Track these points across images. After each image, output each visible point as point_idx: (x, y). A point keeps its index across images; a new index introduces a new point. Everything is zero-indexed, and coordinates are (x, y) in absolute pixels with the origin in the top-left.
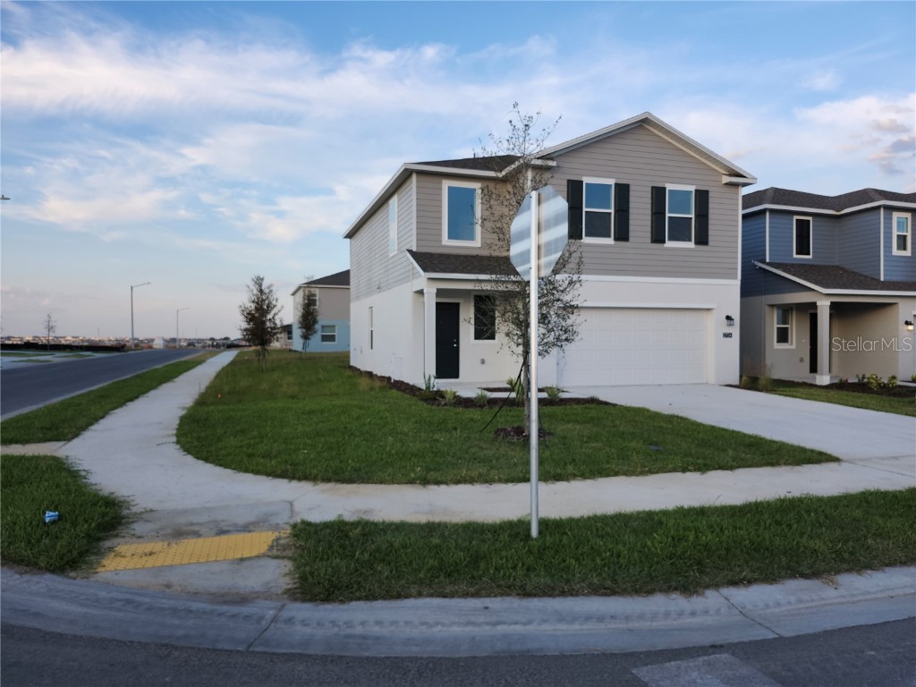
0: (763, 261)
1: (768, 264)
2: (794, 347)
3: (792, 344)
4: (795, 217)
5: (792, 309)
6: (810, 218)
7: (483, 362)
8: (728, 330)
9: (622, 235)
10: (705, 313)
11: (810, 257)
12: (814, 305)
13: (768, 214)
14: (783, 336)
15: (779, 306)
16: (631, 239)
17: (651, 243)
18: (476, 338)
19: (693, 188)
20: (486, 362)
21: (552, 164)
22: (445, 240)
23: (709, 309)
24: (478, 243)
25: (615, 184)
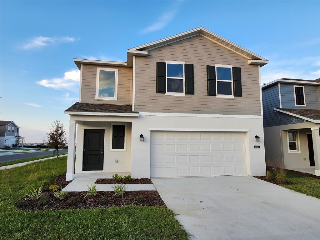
0: (279, 108)
1: (282, 109)
2: (300, 152)
3: (298, 151)
4: (295, 86)
5: (297, 132)
6: (303, 87)
8: (257, 144)
9: (190, 91)
10: (243, 134)
11: (305, 106)
12: (309, 130)
13: (279, 84)
14: (293, 146)
15: (290, 131)
16: (195, 93)
17: (208, 95)
18: (113, 148)
19: (231, 67)
20: (118, 161)
21: (146, 53)
22: (97, 97)
23: (245, 132)
24: (115, 98)
25: (185, 64)
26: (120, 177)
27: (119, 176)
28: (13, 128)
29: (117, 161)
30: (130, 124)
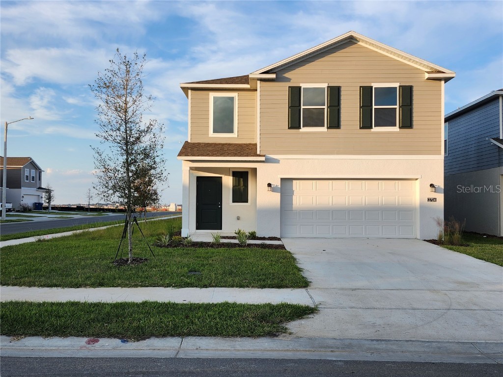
0: (497, 139)
8: (433, 196)
13: (501, 99)
16: (342, 127)
17: (360, 128)
18: (234, 201)
19: (397, 85)
20: (241, 218)
21: (273, 76)
22: (211, 134)
23: (416, 179)
24: (235, 135)
25: (328, 87)
26: (244, 233)
27: (242, 231)
28: (33, 171)
29: (238, 218)
30: (255, 170)
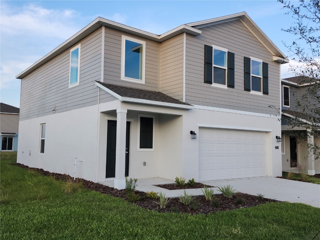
2: (284, 153)
4: (283, 86)
5: (283, 133)
7: (145, 164)
8: (277, 145)
9: (231, 84)
10: (265, 134)
11: (289, 107)
12: (306, 132)
16: (235, 87)
21: (200, 32)
22: (123, 77)
23: (267, 132)
24: (143, 81)
25: (228, 52)
